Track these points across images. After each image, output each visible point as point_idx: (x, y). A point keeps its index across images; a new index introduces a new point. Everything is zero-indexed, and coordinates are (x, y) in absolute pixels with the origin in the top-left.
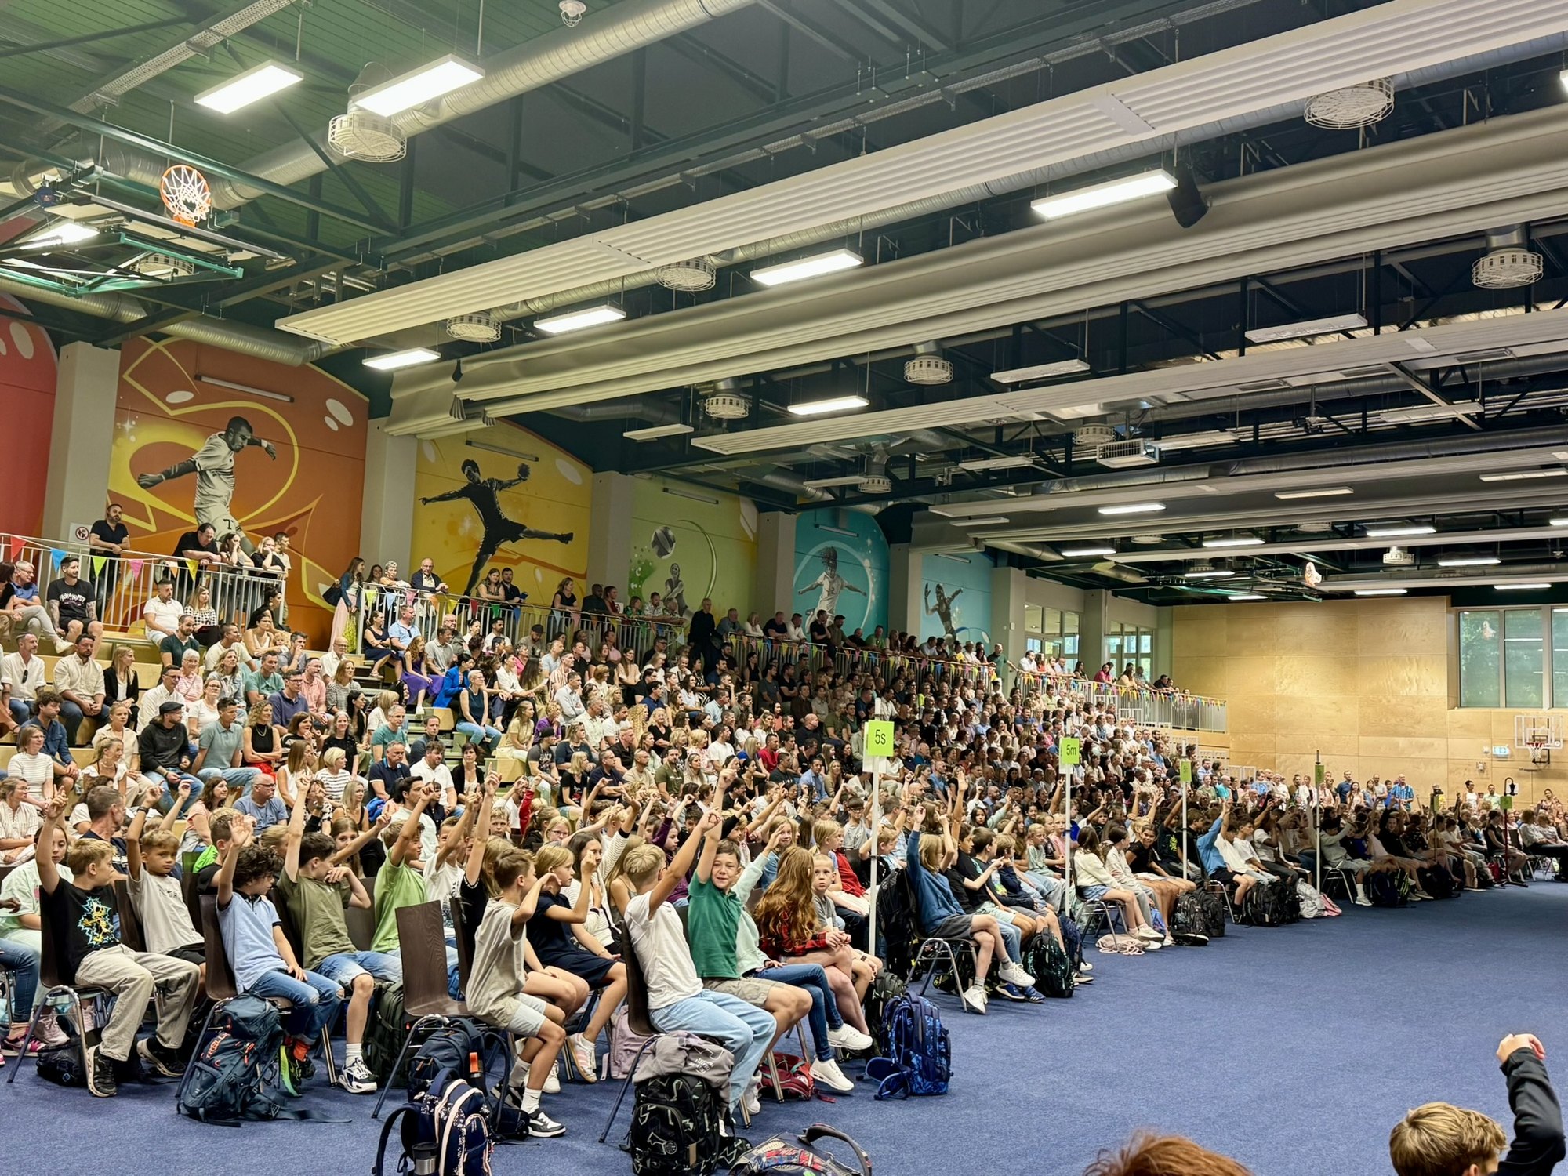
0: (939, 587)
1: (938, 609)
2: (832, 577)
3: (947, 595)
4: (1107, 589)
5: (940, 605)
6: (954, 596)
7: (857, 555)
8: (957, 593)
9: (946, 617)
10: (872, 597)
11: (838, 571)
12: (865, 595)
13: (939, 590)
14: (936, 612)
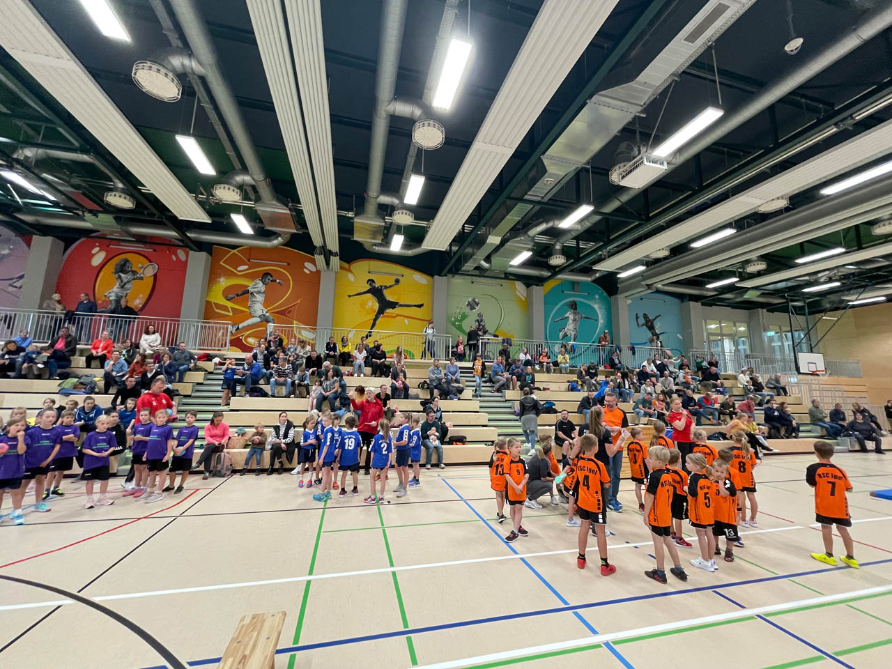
0: (645, 314)
2: (575, 314)
3: (651, 318)
4: (762, 308)
5: (647, 323)
7: (590, 303)
9: (651, 328)
10: (601, 321)
11: (578, 311)
12: (597, 320)
13: (645, 316)
14: (645, 326)
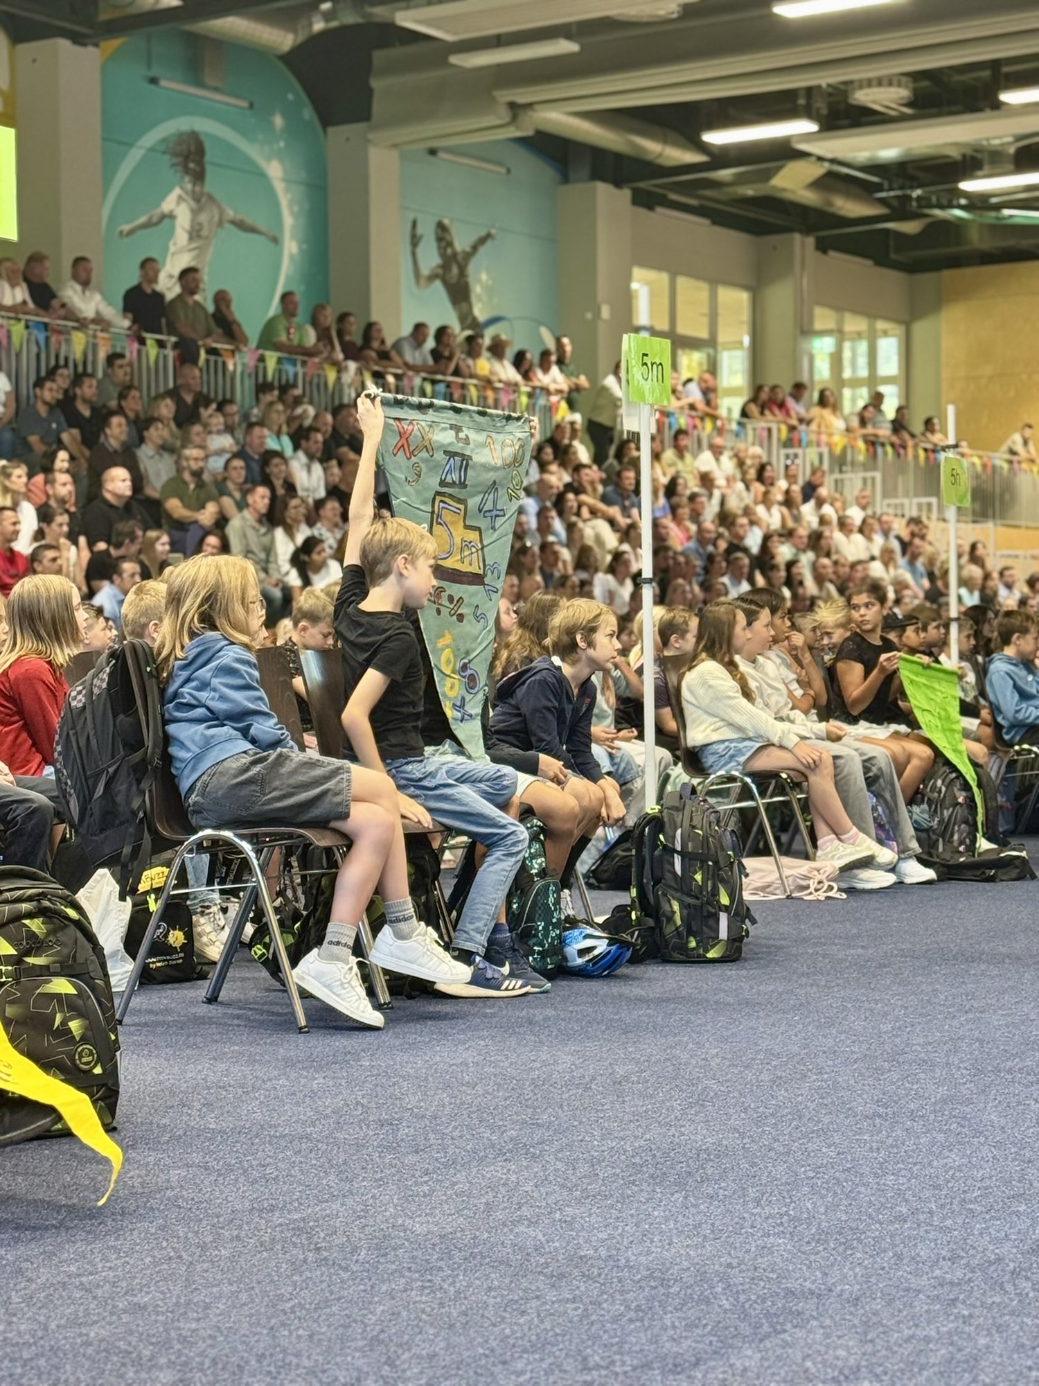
0: (441, 227)
1: (442, 274)
2: (197, 200)
3: (461, 243)
4: (806, 231)
5: (446, 266)
6: (475, 248)
7: (252, 151)
8: (482, 241)
9: (459, 293)
10: (291, 247)
11: (210, 185)
12: (276, 240)
13: (442, 233)
14: (438, 284)
